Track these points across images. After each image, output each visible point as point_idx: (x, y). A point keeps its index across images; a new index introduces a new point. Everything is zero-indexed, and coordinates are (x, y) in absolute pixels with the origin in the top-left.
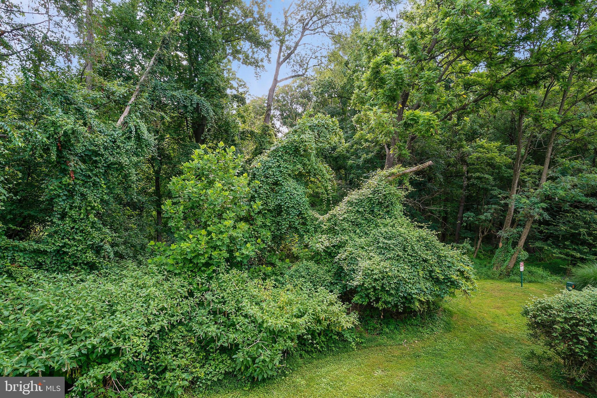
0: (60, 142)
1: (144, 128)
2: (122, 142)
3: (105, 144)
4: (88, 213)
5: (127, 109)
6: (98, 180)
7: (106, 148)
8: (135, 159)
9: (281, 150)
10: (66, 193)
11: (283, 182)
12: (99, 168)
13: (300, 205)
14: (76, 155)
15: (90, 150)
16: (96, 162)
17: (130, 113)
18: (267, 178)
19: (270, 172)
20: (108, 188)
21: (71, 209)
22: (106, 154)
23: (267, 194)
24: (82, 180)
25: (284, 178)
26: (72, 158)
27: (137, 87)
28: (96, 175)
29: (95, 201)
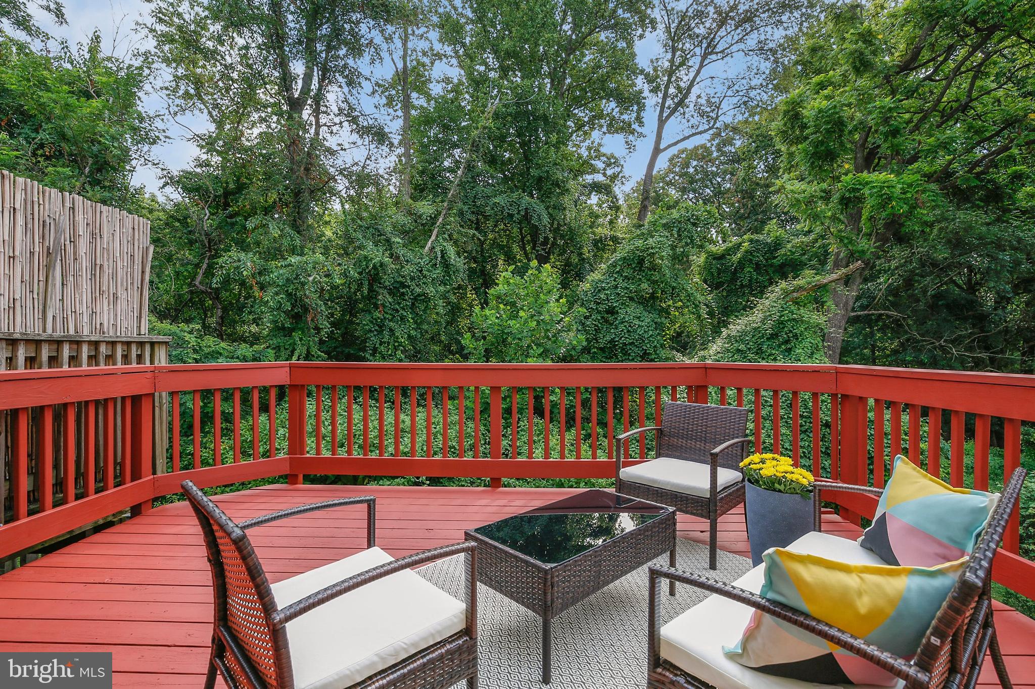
0: (371, 275)
1: (451, 251)
2: (429, 271)
3: (412, 274)
4: (396, 349)
5: (435, 233)
6: (405, 314)
7: (412, 279)
8: (442, 288)
9: (620, 263)
10: (377, 328)
11: (620, 308)
12: (406, 300)
13: (644, 341)
14: (385, 287)
15: (398, 282)
16: (403, 294)
17: (437, 236)
18: (598, 304)
19: (602, 296)
20: (416, 322)
21: (381, 345)
22: (413, 284)
23: (596, 325)
24: (390, 314)
25: (623, 304)
26: (381, 291)
27: (445, 204)
28: (403, 309)
29: (402, 337)
